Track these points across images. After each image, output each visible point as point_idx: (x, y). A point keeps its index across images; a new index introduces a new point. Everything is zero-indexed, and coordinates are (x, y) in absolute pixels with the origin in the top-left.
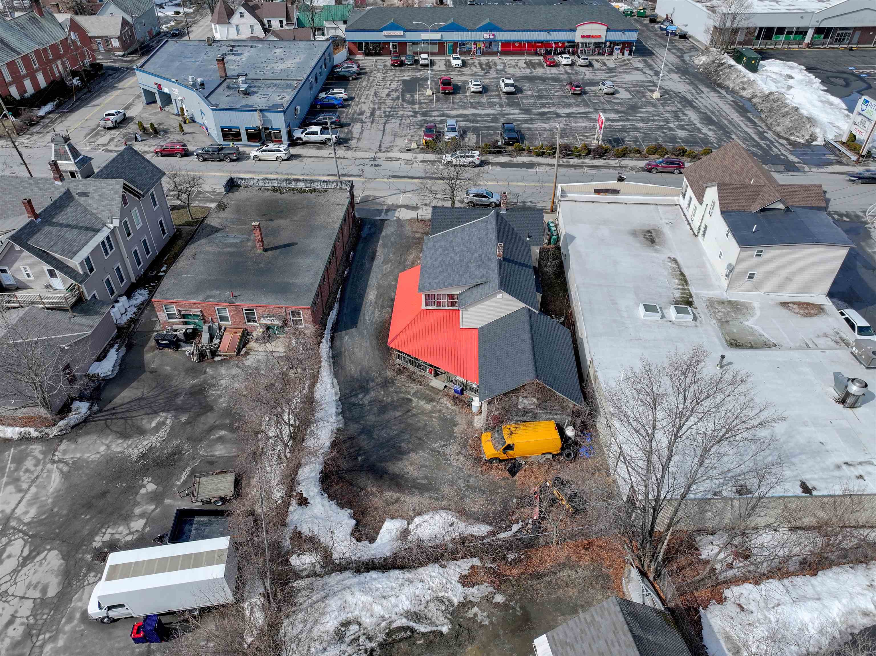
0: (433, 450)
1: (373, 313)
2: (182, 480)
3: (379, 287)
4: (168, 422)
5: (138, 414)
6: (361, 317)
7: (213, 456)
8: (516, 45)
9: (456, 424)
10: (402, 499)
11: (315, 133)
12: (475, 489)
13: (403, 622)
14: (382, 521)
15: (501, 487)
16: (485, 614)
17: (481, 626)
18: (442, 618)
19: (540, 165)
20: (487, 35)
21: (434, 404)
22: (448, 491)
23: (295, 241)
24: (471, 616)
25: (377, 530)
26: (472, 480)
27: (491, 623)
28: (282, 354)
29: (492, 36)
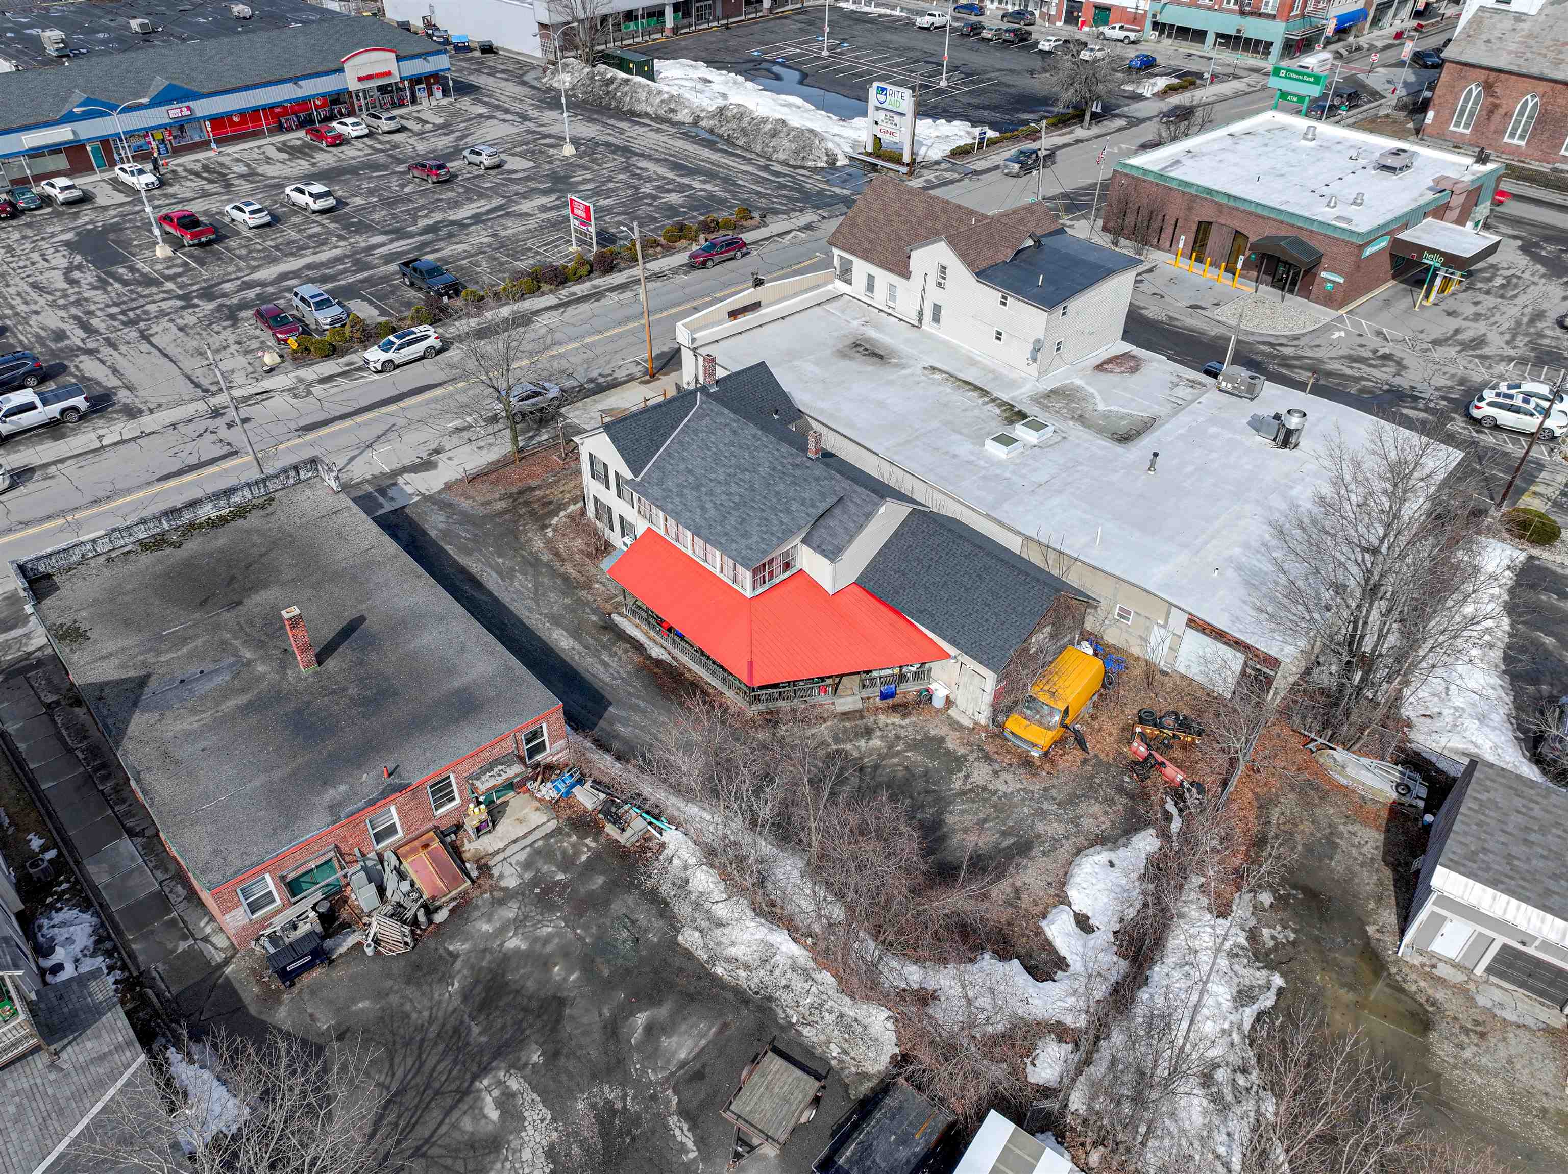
0: (963, 793)
1: (606, 665)
2: (690, 1145)
3: (556, 621)
4: (514, 1084)
5: (432, 1125)
6: (597, 685)
7: (683, 1064)
8: (236, 119)
9: (942, 740)
10: (1019, 884)
11: (31, 407)
12: (1072, 800)
13: (1248, 1014)
14: (1039, 932)
15: (1093, 777)
16: (1279, 928)
17: (1294, 943)
18: (1258, 974)
19: (537, 313)
20: (176, 111)
21: (878, 733)
22: (1051, 828)
23: (350, 614)
24: (1272, 943)
25: (1048, 946)
26: (1054, 792)
27: (1295, 931)
28: (553, 824)
29: (186, 112)
